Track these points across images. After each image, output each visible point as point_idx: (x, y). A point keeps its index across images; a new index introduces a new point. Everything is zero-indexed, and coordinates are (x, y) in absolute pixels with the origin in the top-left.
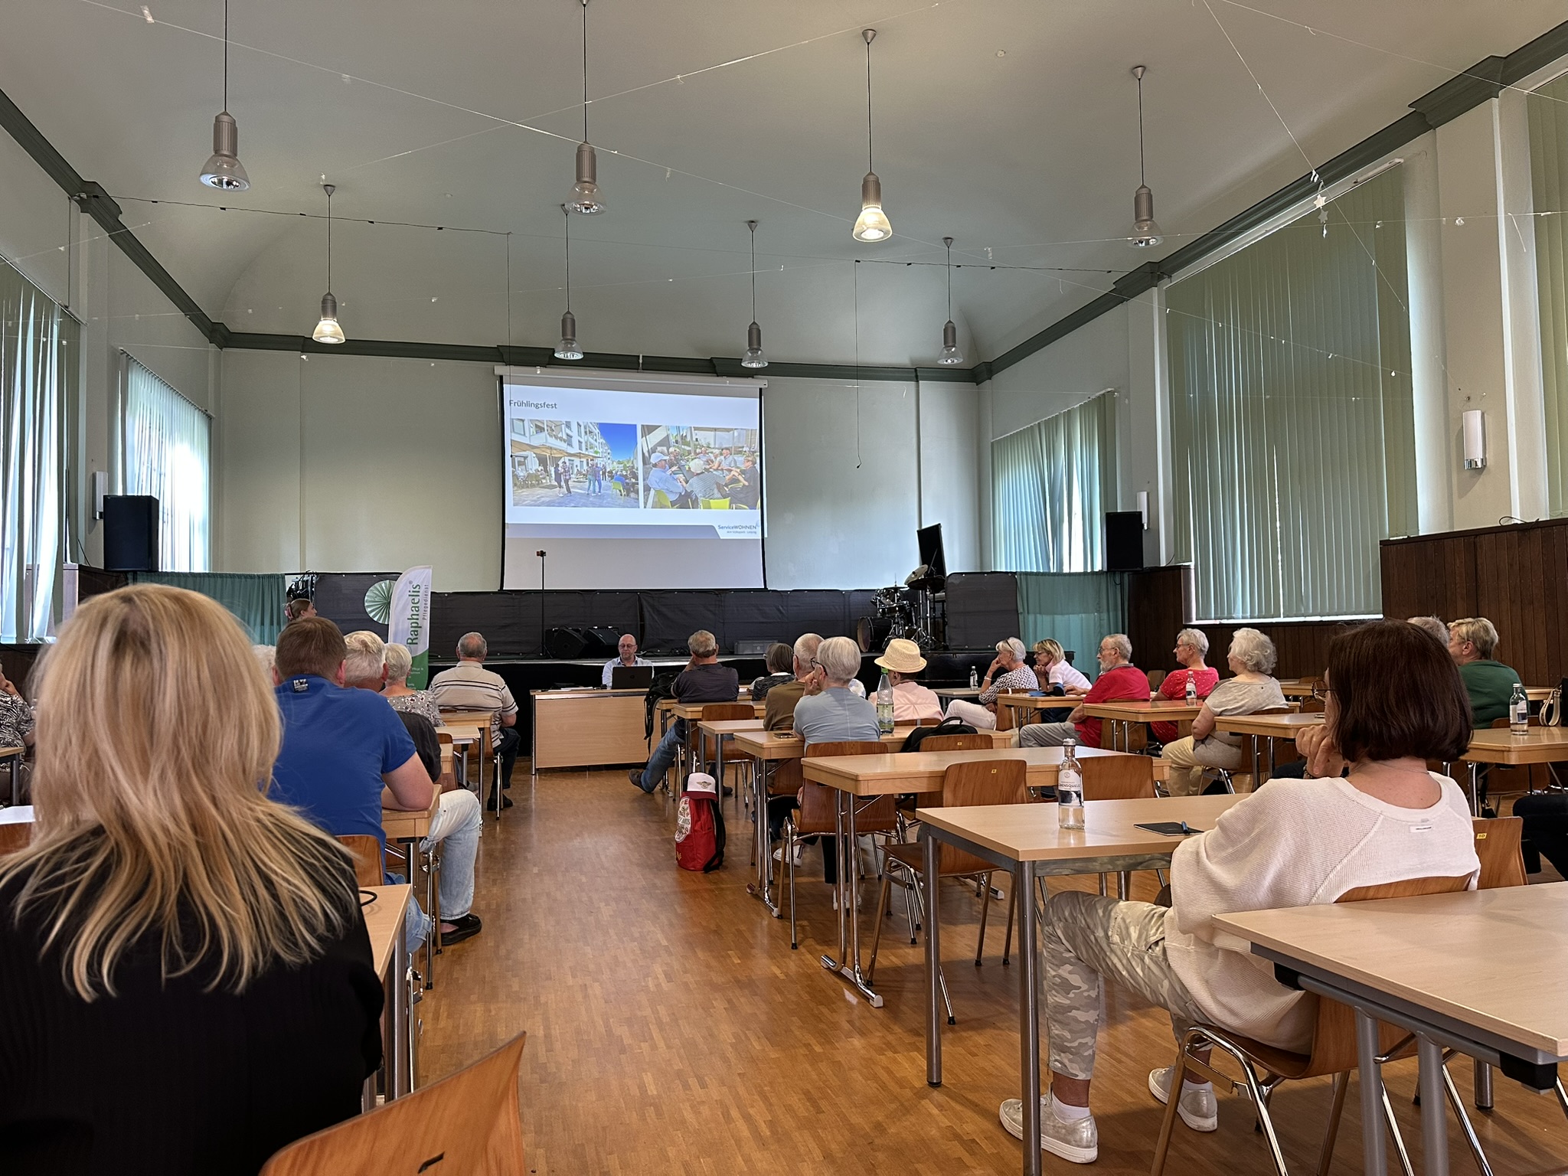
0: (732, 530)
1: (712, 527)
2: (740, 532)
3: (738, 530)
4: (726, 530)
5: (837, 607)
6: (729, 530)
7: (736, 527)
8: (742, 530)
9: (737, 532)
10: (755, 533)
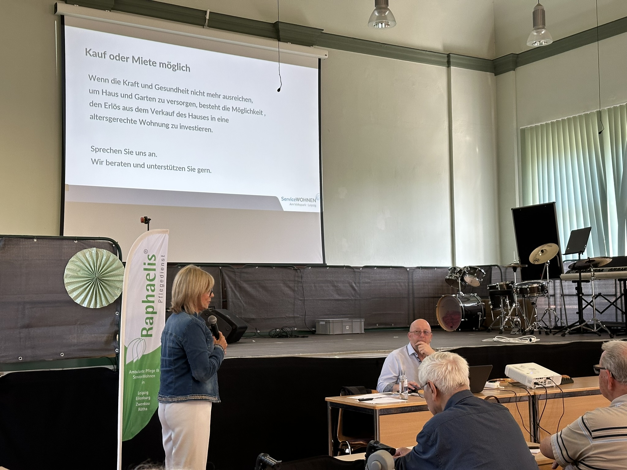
0: (293, 202)
1: (275, 199)
2: (301, 205)
3: (300, 202)
4: (288, 202)
5: (403, 284)
6: (292, 202)
7: (298, 199)
8: (303, 203)
9: (298, 205)
10: (315, 206)
